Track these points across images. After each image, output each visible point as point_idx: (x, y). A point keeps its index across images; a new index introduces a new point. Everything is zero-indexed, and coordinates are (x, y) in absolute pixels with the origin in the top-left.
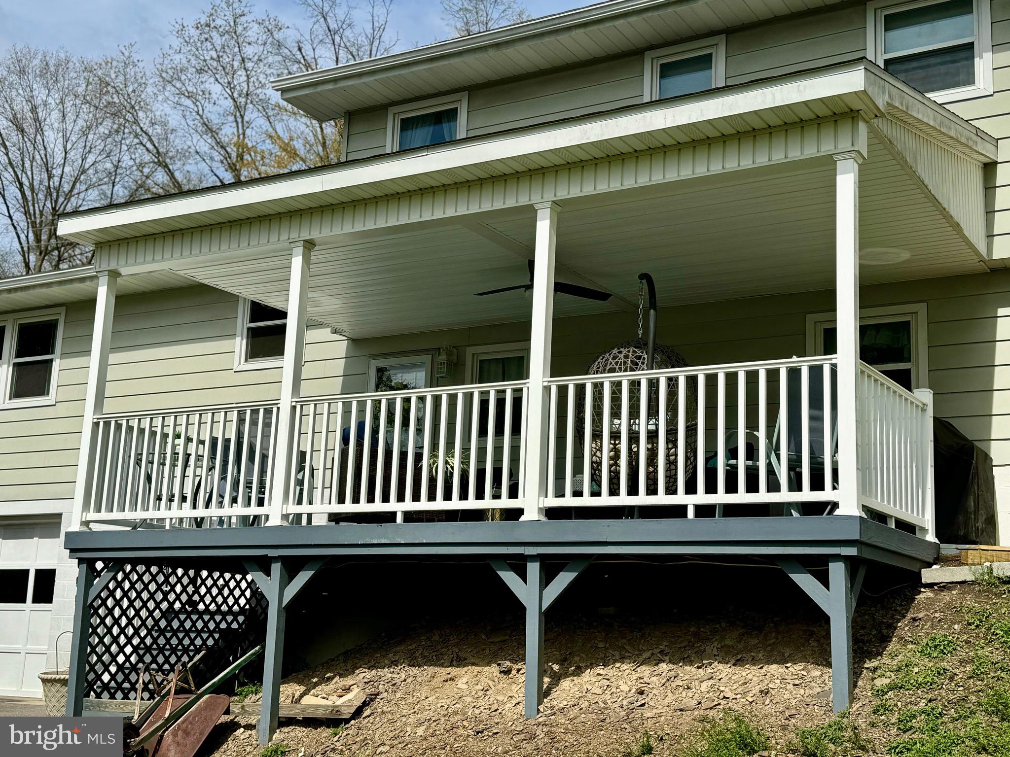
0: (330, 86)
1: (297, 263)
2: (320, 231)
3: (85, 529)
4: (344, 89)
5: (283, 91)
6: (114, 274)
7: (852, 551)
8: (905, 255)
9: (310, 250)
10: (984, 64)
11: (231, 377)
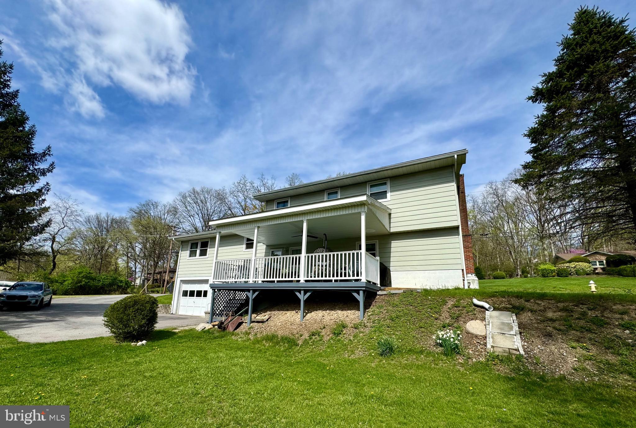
1: (256, 231)
2: (261, 224)
3: (213, 283)
4: (266, 196)
5: (254, 196)
6: (220, 233)
7: (364, 289)
8: (374, 231)
9: (258, 228)
10: (389, 195)
11: (242, 253)
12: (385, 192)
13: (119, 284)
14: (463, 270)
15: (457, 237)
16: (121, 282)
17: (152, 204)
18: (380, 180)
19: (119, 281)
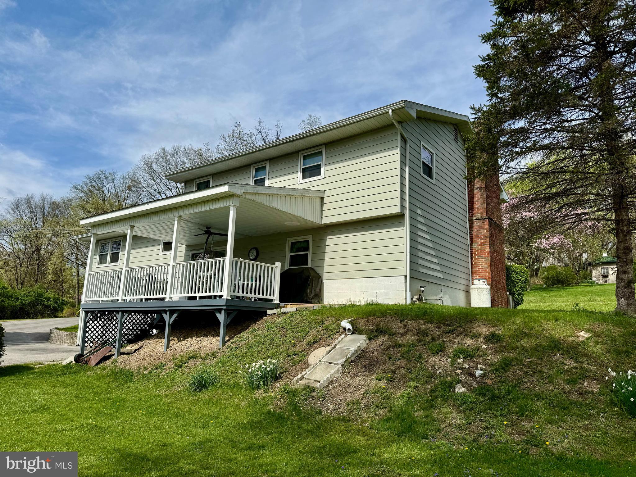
0: (175, 175)
3: (86, 303)
4: (179, 176)
5: (165, 176)
6: (95, 234)
9: (133, 228)
10: (323, 169)
11: (158, 257)
12: (319, 167)
13: (46, 303)
14: (406, 277)
15: (401, 228)
16: (49, 299)
17: (106, 178)
18: (317, 148)
19: (45, 298)
